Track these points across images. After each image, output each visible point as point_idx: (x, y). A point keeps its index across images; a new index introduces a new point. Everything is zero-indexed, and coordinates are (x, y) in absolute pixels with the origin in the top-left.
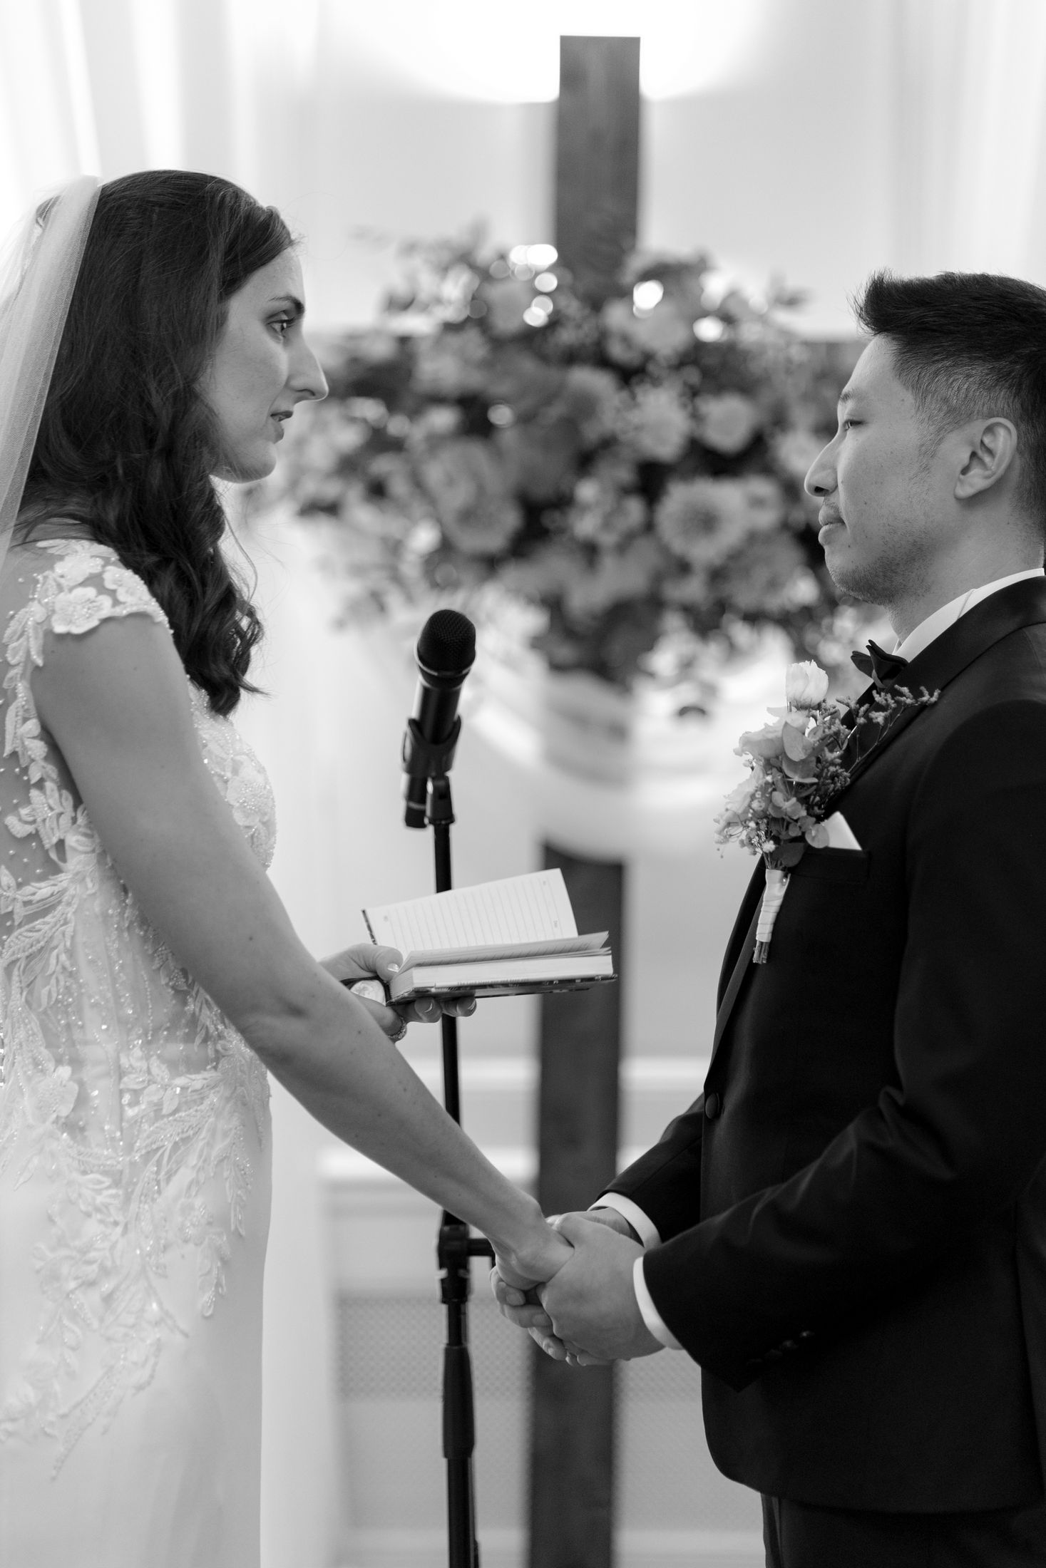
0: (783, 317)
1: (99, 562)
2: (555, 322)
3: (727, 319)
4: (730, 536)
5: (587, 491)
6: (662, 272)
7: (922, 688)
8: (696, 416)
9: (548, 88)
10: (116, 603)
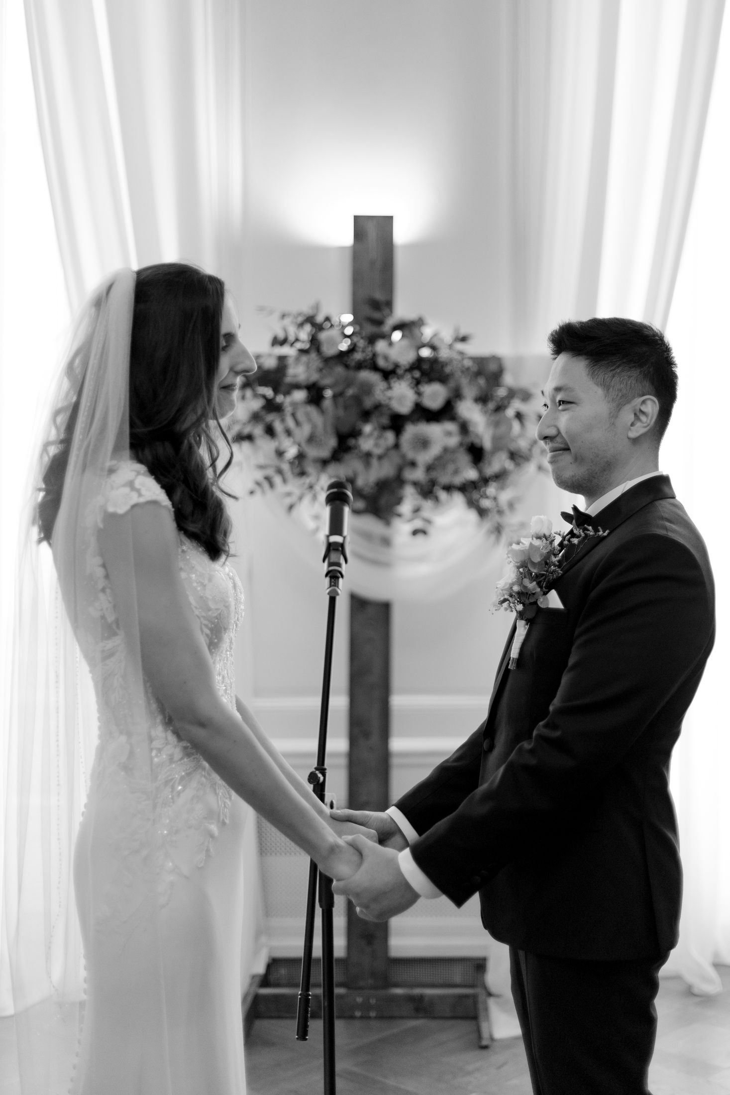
0: (460, 346)
1: (134, 474)
2: (352, 349)
3: (434, 348)
4: (435, 451)
5: (368, 428)
6: (401, 326)
7: (599, 528)
8: (419, 394)
9: (348, 239)
10: (140, 495)
